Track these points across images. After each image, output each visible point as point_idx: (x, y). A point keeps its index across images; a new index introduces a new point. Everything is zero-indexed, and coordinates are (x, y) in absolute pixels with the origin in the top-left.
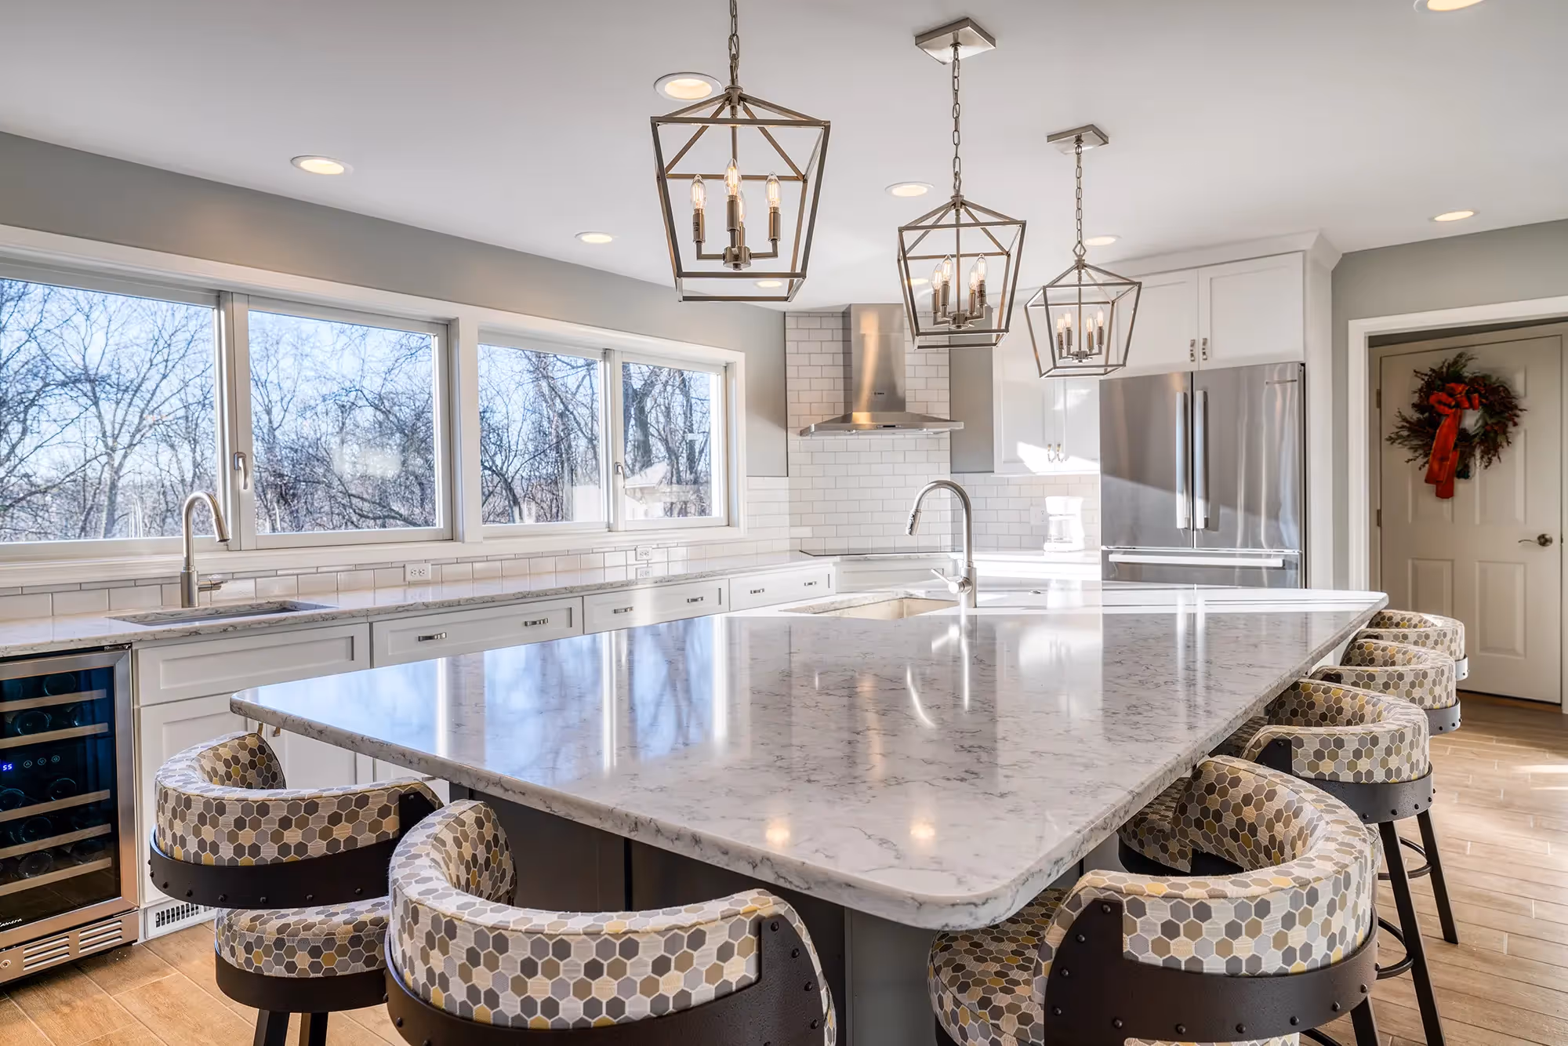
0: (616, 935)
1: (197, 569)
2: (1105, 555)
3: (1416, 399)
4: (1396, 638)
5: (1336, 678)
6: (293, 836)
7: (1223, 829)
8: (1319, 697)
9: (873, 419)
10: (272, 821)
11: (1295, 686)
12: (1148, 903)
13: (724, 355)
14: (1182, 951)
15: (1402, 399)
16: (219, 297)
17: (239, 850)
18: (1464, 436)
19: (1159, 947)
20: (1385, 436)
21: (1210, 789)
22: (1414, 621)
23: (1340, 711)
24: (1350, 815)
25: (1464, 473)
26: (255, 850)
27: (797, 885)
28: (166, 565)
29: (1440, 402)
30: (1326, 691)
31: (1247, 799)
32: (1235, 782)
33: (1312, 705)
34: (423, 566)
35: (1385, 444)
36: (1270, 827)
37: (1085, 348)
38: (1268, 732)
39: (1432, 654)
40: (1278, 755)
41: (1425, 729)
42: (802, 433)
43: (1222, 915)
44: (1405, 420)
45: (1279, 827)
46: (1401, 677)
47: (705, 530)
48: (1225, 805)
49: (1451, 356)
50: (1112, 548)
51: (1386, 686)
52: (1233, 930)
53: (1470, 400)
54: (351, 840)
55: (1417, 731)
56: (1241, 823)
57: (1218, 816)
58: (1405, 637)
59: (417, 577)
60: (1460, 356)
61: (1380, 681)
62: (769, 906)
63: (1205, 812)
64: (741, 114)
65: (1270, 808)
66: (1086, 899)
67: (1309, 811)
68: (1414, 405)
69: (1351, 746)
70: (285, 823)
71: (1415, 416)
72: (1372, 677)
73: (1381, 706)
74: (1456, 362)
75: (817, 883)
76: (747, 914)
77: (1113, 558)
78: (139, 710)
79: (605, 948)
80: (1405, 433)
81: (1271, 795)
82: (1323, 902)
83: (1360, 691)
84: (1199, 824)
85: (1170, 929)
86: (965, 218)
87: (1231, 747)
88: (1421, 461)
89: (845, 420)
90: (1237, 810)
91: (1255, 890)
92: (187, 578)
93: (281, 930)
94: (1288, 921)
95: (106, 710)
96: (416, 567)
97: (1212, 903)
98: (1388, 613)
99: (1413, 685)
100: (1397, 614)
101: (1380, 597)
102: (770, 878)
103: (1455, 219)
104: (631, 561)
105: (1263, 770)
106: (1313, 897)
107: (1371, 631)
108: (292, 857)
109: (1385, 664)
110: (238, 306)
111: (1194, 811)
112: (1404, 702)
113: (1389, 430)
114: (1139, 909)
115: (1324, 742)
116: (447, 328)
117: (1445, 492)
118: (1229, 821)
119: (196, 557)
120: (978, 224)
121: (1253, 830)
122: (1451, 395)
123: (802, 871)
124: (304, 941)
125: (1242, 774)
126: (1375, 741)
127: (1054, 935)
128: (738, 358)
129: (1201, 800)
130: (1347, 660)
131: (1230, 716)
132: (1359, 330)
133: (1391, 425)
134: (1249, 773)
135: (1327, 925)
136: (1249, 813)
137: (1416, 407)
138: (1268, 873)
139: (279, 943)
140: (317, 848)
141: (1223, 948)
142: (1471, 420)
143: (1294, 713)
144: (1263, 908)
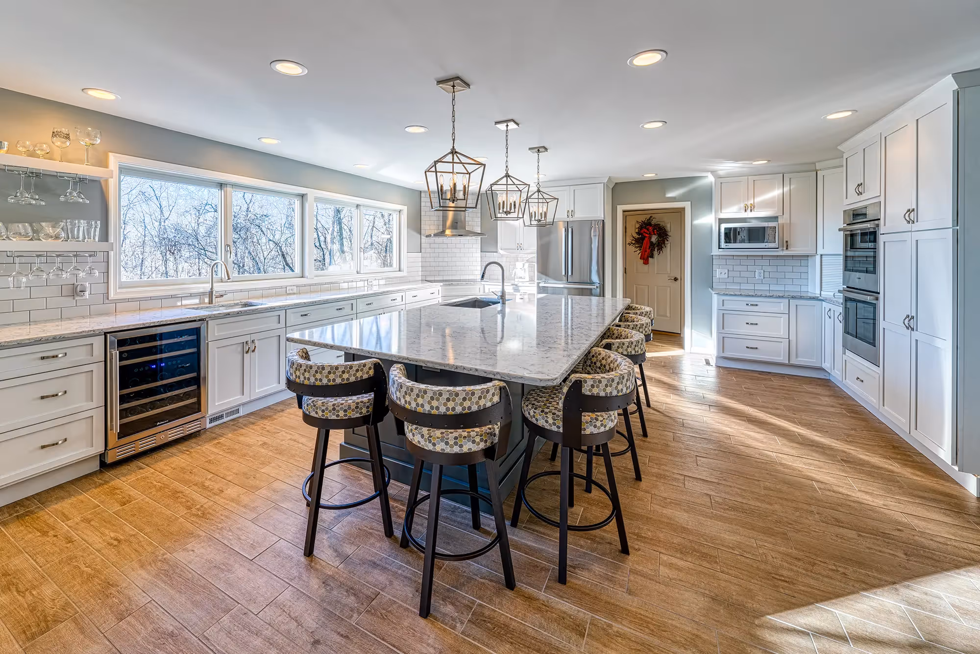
0: (470, 391)
1: (215, 289)
2: (538, 283)
3: (637, 231)
4: (634, 314)
5: (619, 326)
6: (345, 376)
7: (597, 367)
8: (615, 332)
9: (452, 232)
10: (339, 372)
11: (609, 329)
12: (587, 380)
13: (399, 207)
14: (595, 391)
15: (633, 231)
16: (221, 185)
17: (329, 380)
18: (652, 244)
19: (590, 391)
20: (627, 243)
21: (593, 356)
22: (639, 308)
23: (621, 336)
24: (630, 361)
25: (652, 257)
26: (334, 380)
27: (507, 379)
28: (204, 288)
29: (644, 232)
30: (617, 330)
31: (603, 359)
32: (600, 354)
33: (613, 334)
34: (293, 287)
35: (628, 245)
36: (609, 365)
37: (540, 218)
38: (605, 341)
39: (645, 318)
40: (608, 347)
41: (644, 340)
42: (427, 236)
43: (604, 382)
44: (634, 238)
45: (612, 365)
46: (637, 325)
47: (391, 272)
48: (597, 360)
49: (648, 217)
50: (540, 281)
51: (633, 328)
52: (606, 386)
53: (654, 232)
54: (362, 376)
55: (642, 340)
56: (601, 365)
57: (595, 363)
58: (637, 313)
59: (291, 292)
60: (651, 217)
61: (631, 327)
62: (503, 384)
63: (592, 362)
64: (456, 160)
65: (609, 360)
66: (573, 380)
67: (619, 360)
68: (636, 233)
69: (627, 344)
70: (343, 372)
71: (637, 236)
72: (629, 326)
73: (633, 334)
74: (649, 219)
75: (513, 378)
76: (498, 385)
77: (541, 285)
78: (208, 343)
79: (467, 394)
80: (634, 242)
81: (609, 357)
82: (625, 379)
83: (627, 330)
84: (590, 366)
85: (593, 386)
86: (510, 182)
87: (597, 345)
88: (639, 252)
89: (442, 233)
90: (600, 361)
91: (611, 376)
92: (211, 293)
93: (334, 405)
94: (618, 384)
95: (197, 343)
96: (291, 288)
97: (602, 380)
98: (631, 305)
99: (640, 328)
100: (634, 305)
101: (628, 301)
102: (499, 377)
103: (650, 176)
104: (366, 285)
105: (606, 350)
106: (623, 378)
107: (626, 311)
108: (345, 382)
109: (631, 322)
110: (229, 189)
111: (589, 363)
112: (638, 333)
113: (629, 241)
114: (586, 382)
115: (619, 344)
116: (303, 196)
117: (646, 262)
118: (598, 364)
119: (215, 285)
120: (515, 184)
121: (605, 366)
122: (648, 230)
123: (509, 375)
124: (341, 408)
125: (602, 352)
126: (632, 343)
127: (565, 390)
128: (405, 208)
129: (590, 359)
130: (620, 320)
131: (595, 337)
132: (620, 208)
133: (629, 240)
134: (604, 352)
135: (626, 384)
136: (604, 362)
137: (638, 233)
138: (613, 373)
139: (334, 409)
140: (352, 379)
141: (604, 390)
142: (654, 239)
143: (609, 336)
144: (613, 380)
